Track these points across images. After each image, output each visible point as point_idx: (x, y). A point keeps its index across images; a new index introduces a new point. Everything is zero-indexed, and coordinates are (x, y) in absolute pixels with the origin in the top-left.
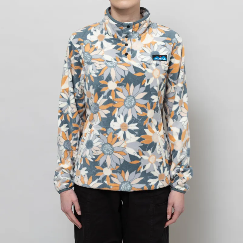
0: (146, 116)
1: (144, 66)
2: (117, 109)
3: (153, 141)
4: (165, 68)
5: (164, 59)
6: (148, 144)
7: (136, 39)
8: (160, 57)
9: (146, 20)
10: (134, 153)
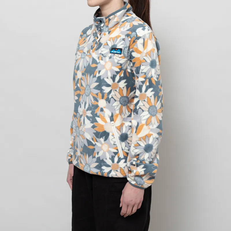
0: (97, 105)
1: (100, 58)
2: (82, 96)
3: (105, 130)
4: (118, 61)
5: (119, 53)
6: (100, 132)
7: (106, 33)
8: (115, 50)
9: (115, 14)
10: (90, 138)
